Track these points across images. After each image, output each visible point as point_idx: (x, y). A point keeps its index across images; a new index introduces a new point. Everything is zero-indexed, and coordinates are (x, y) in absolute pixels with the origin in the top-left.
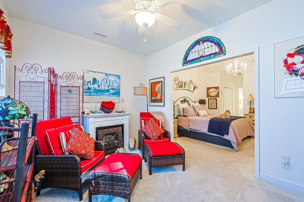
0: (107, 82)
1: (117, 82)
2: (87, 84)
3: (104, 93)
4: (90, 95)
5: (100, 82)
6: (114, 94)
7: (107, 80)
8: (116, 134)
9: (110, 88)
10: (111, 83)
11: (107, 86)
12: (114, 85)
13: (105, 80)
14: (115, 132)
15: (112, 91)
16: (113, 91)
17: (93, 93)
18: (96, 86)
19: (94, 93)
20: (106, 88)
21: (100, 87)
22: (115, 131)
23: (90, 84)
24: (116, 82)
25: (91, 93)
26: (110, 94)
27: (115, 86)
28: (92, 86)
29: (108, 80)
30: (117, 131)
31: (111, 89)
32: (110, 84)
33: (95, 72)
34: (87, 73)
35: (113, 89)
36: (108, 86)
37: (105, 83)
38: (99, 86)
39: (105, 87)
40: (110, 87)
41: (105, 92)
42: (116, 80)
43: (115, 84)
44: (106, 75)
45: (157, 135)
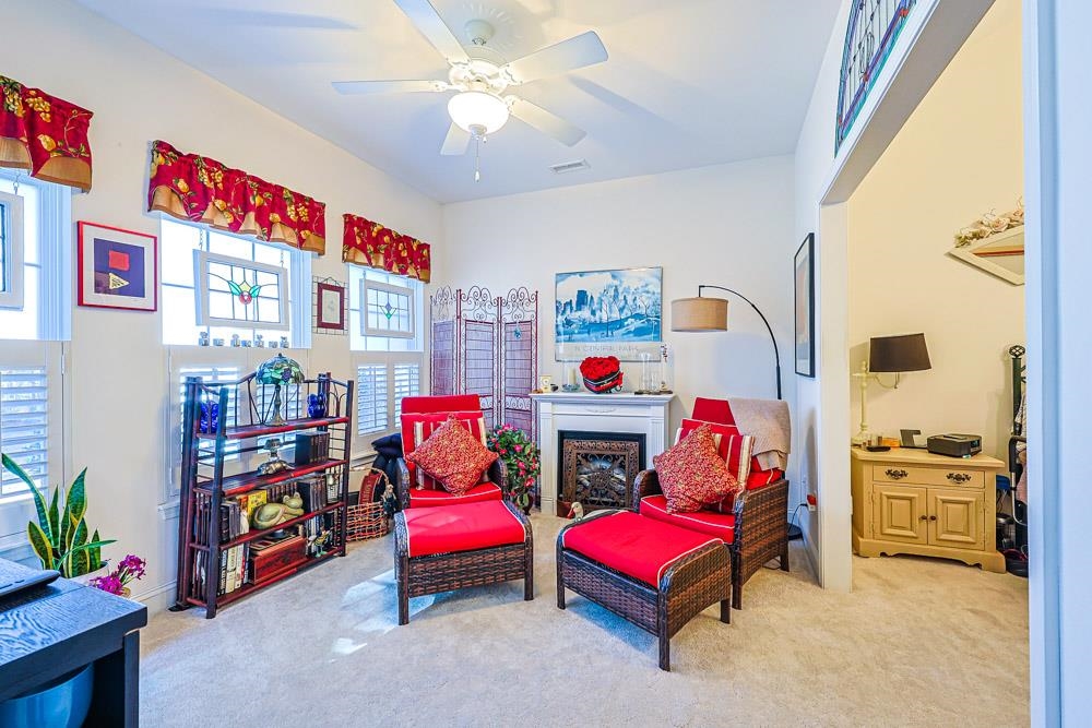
0: (615, 297)
1: (651, 291)
2: (564, 312)
3: (610, 334)
4: (570, 340)
5: (596, 300)
6: (639, 332)
7: (616, 290)
8: (619, 461)
9: (627, 312)
10: (630, 298)
11: (616, 309)
12: (638, 302)
13: (612, 293)
14: (614, 456)
15: (633, 324)
16: (638, 324)
17: (579, 333)
18: (585, 313)
19: (583, 333)
20: (616, 316)
21: (598, 313)
22: (618, 453)
23: (571, 310)
24: (648, 292)
25: (573, 333)
26: (629, 332)
27: (642, 305)
28: (574, 315)
29: (620, 290)
30: (623, 453)
31: (632, 317)
32: (626, 303)
33: (582, 274)
34: (562, 280)
35: (638, 316)
36: (621, 310)
37: (611, 300)
38: (593, 313)
39: (611, 311)
40: (625, 311)
41: (611, 329)
42: (647, 285)
43: (644, 298)
44: (614, 277)
45: (688, 494)
